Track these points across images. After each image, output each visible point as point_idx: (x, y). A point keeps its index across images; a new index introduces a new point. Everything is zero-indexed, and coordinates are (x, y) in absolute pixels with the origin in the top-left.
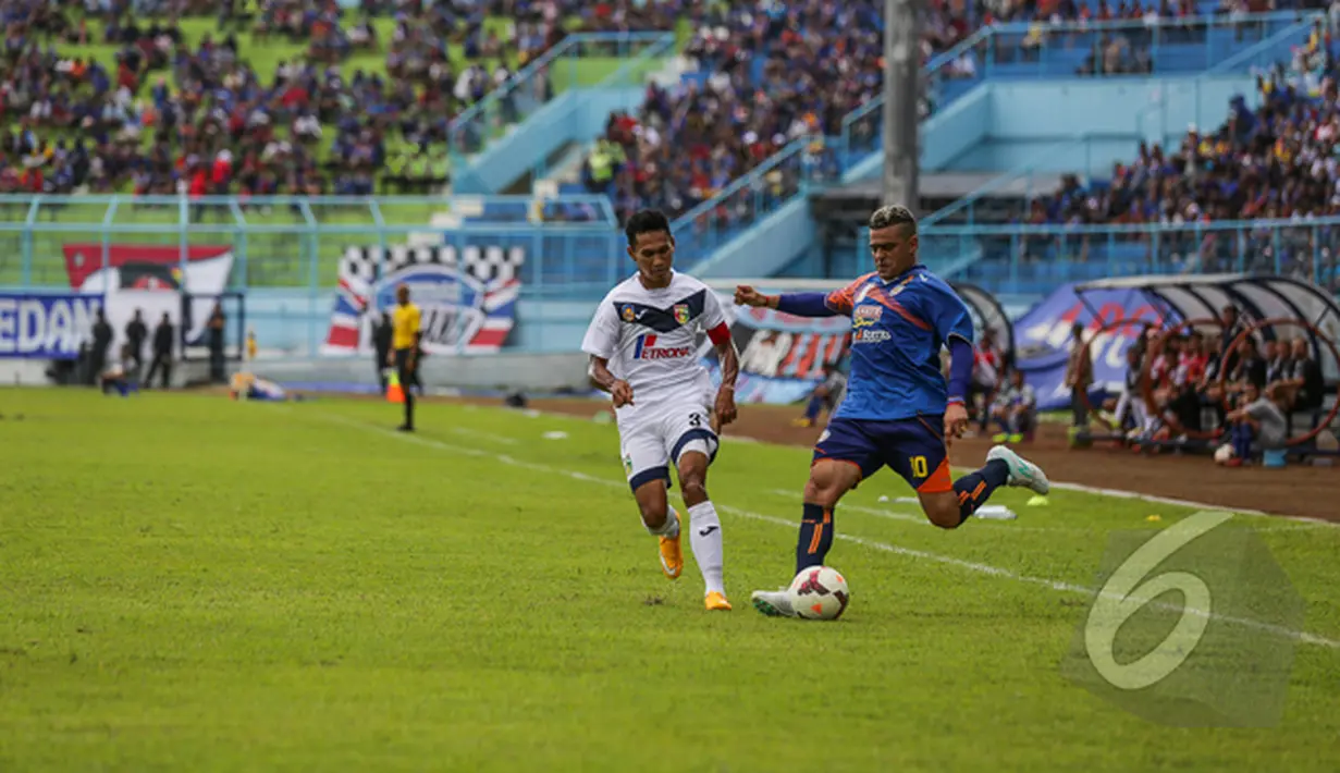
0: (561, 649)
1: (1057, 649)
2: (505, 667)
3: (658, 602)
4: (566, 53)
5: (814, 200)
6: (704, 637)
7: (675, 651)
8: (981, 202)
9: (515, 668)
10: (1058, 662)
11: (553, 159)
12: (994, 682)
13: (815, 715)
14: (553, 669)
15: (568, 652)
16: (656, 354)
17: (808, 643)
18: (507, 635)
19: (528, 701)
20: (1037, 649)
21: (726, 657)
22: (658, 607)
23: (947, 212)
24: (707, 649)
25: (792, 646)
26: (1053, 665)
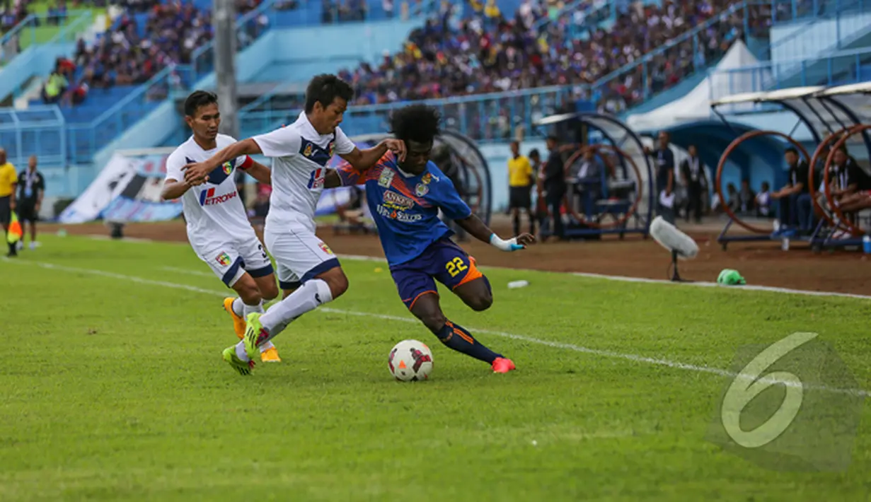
0: (38, 361)
1: (324, 344)
2: (5, 374)
3: (95, 332)
4: (28, 24)
5: (178, 102)
6: (121, 350)
7: (104, 359)
8: (274, 98)
9: (11, 374)
10: (324, 351)
11: (25, 86)
12: (288, 364)
13: (186, 388)
14: (33, 373)
15: (42, 363)
16: (215, 201)
17: (182, 349)
18: (7, 356)
19: (18, 392)
20: (312, 345)
21: (134, 360)
22: (95, 335)
23: (255, 105)
24: (123, 357)
25: (173, 352)
26: (322, 353)
